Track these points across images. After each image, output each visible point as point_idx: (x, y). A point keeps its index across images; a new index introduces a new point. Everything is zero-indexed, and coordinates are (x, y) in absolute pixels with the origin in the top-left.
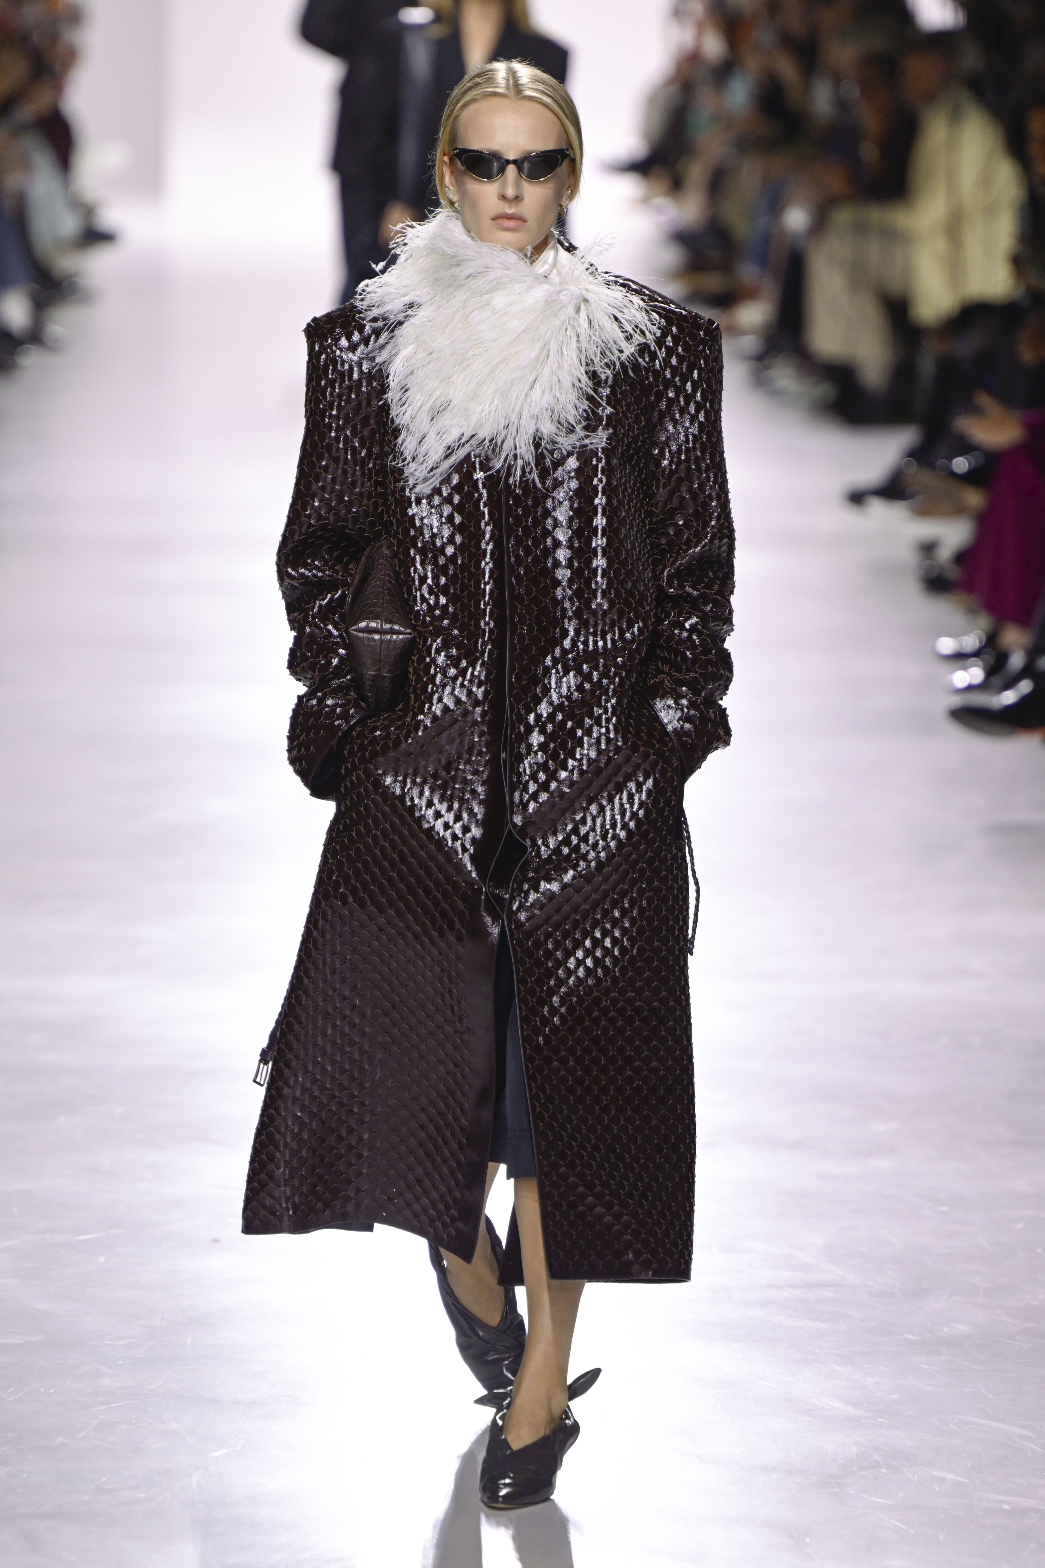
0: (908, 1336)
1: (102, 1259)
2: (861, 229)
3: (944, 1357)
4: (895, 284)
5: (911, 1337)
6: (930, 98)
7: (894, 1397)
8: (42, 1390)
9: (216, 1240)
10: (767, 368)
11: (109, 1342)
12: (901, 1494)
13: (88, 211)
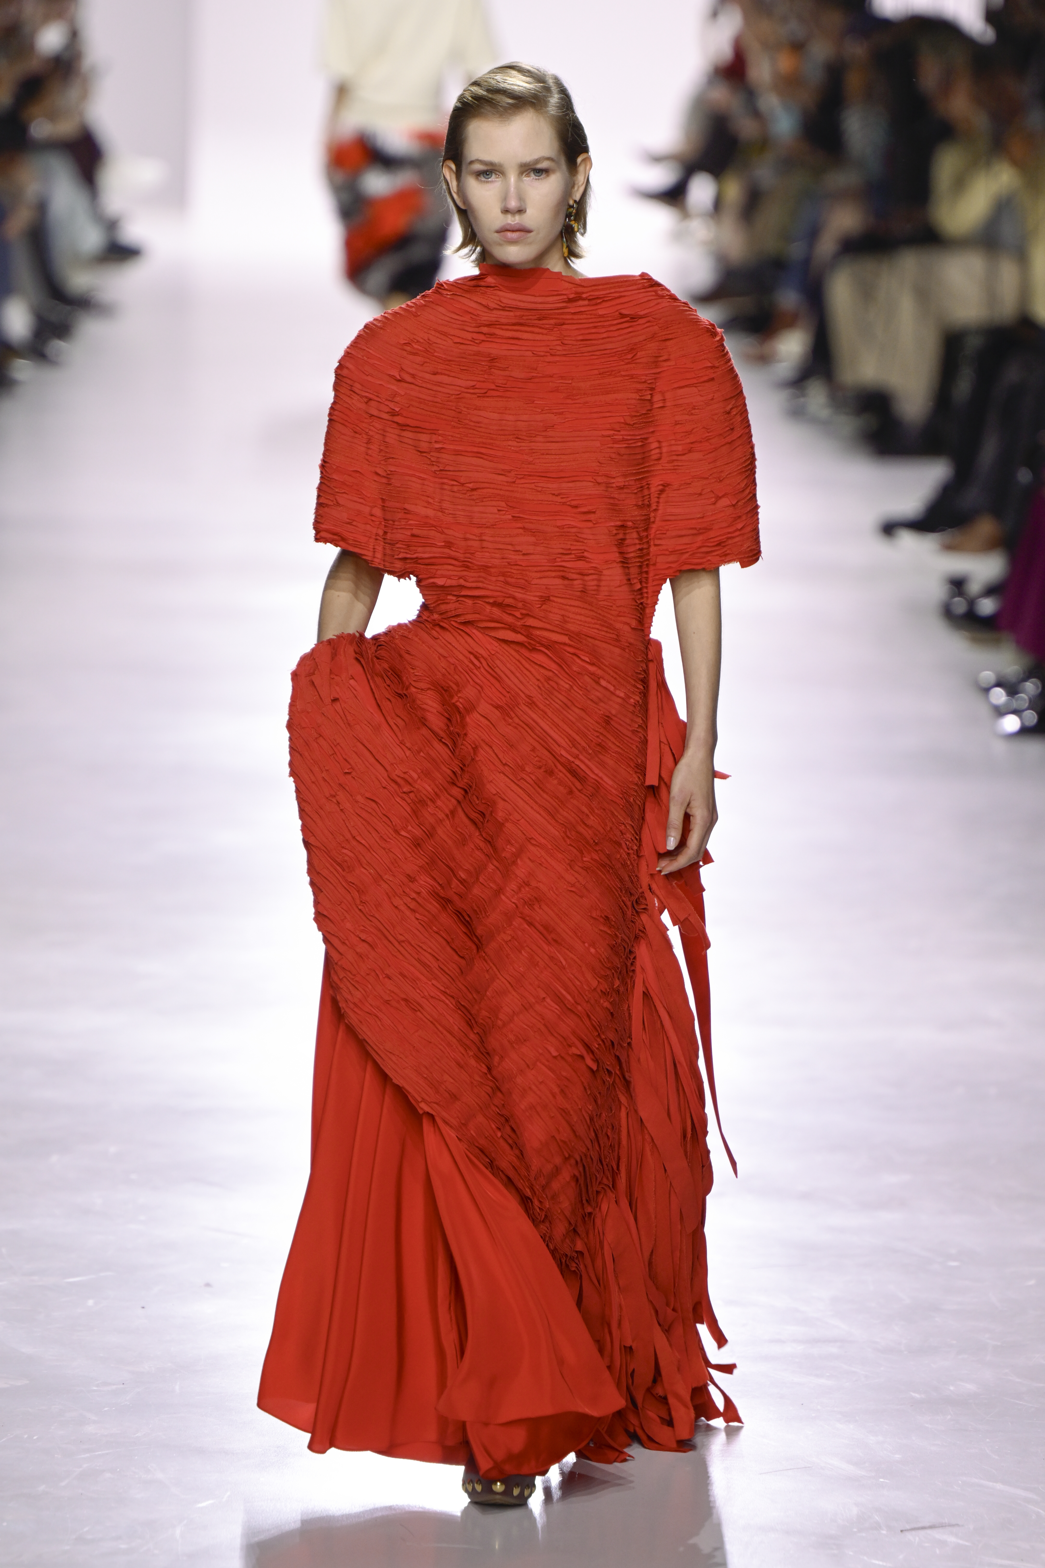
0: (913, 1394)
1: (90, 1302)
3: (949, 1417)
5: (917, 1396)
7: (898, 1456)
8: (26, 1436)
9: (208, 1285)
11: (95, 1388)
12: (901, 1557)
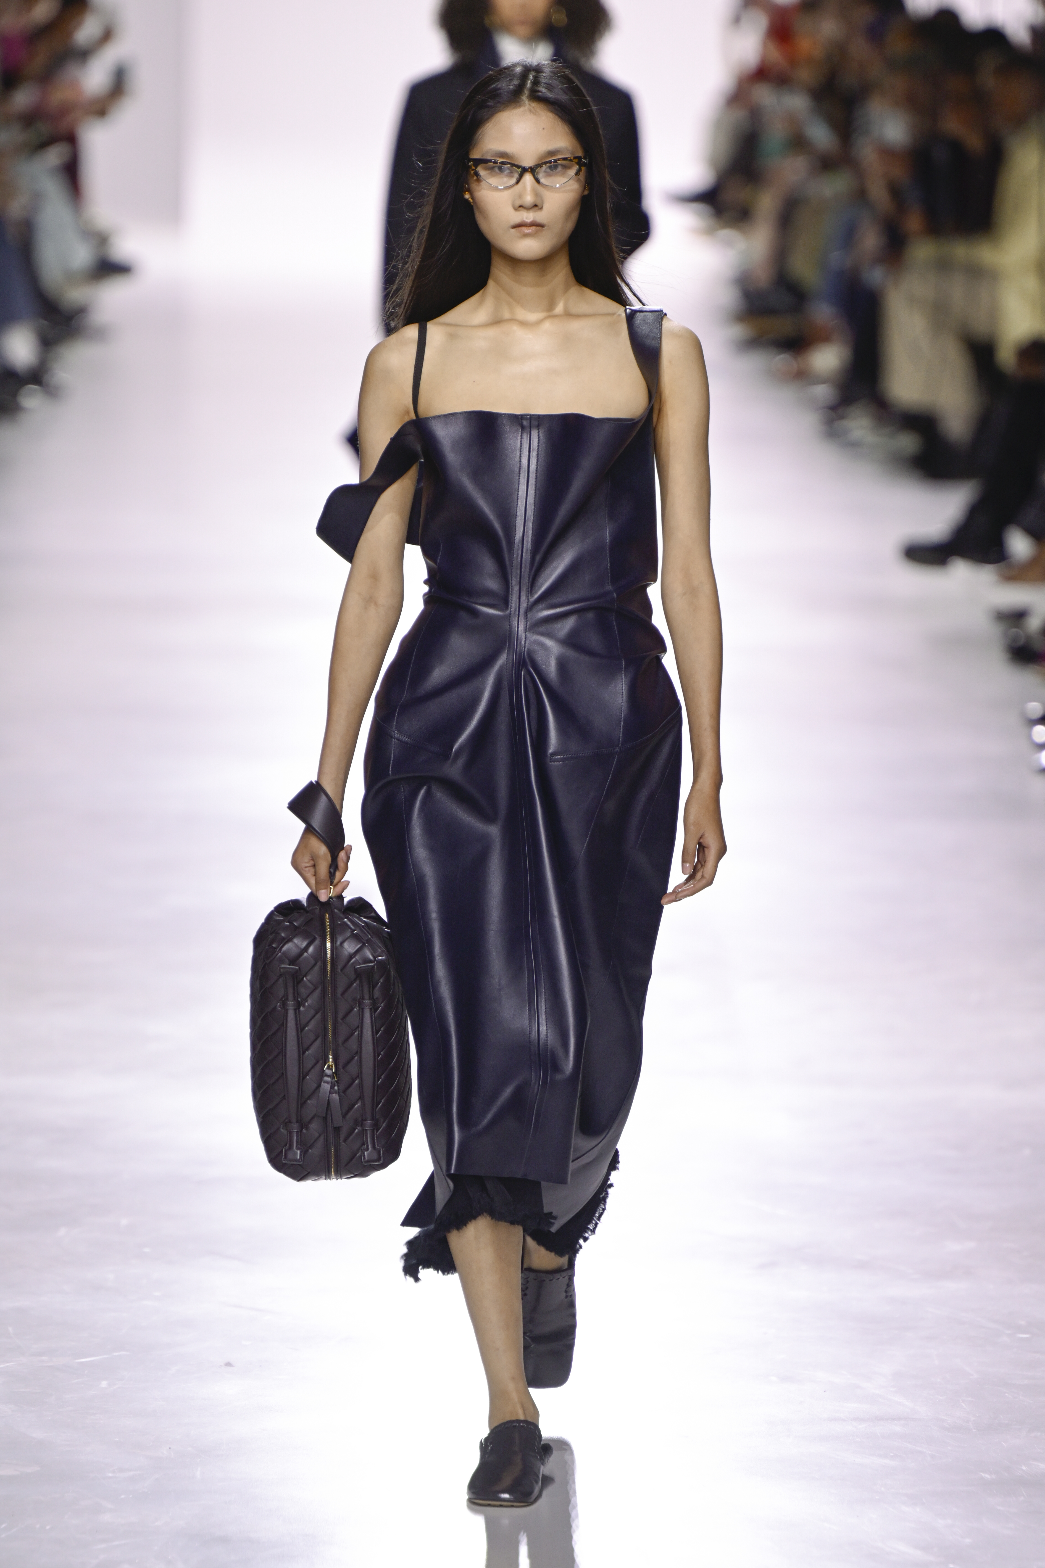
0: (983, 1475)
1: (104, 1384)
2: (943, 266)
3: (1022, 1498)
4: (980, 326)
5: (987, 1476)
6: (1019, 122)
7: (968, 1541)
8: (38, 1526)
9: (228, 1364)
10: (841, 417)
11: (110, 1475)
13: (101, 239)
